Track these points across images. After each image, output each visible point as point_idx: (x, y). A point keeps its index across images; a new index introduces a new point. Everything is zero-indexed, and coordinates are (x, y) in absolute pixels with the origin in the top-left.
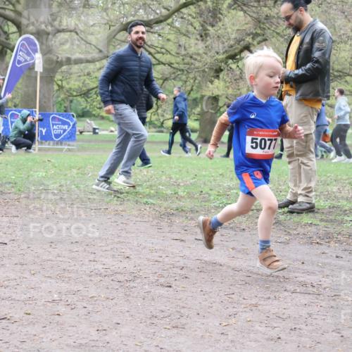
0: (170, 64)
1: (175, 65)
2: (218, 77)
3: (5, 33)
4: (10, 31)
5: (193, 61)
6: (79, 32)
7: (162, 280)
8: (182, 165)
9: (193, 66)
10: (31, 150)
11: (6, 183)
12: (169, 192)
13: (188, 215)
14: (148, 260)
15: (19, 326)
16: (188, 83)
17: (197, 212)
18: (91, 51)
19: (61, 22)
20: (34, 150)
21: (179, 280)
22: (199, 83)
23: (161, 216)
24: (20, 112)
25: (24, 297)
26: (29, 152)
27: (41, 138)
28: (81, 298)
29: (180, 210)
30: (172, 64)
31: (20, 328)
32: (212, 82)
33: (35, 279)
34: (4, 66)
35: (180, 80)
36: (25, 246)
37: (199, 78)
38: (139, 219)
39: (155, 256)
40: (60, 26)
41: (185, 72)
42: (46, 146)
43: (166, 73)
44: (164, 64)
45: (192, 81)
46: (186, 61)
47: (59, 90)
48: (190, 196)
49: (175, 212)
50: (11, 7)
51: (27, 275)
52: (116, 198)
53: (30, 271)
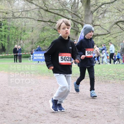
3: (78, 27)
4: (79, 27)
6: (101, 26)
11: (78, 74)
15: (82, 119)
19: (95, 23)
25: (84, 110)
28: (102, 111)
31: (83, 120)
33: (87, 104)
34: (77, 38)
36: (84, 94)
38: (120, 85)
40: (95, 24)
50: (80, 19)
52: (113, 78)
53: (85, 102)
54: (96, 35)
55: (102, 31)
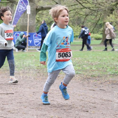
0: (89, 8)
1: (92, 9)
2: (112, 13)
5: (100, 6)
7: (84, 109)
8: (94, 55)
9: (100, 9)
10: (25, 51)
12: (88, 68)
13: (96, 78)
14: (78, 100)
16: (97, 17)
17: (101, 77)
18: (52, 4)
20: (26, 50)
21: (92, 109)
22: (103, 16)
23: (84, 79)
24: (20, 33)
26: (24, 52)
27: (29, 45)
29: (93, 76)
30: (90, 8)
32: (109, 16)
33: (26, 109)
35: (94, 15)
36: (22, 95)
37: (103, 14)
39: (81, 98)
41: (96, 11)
42: (31, 48)
43: (87, 12)
44: (86, 8)
45: (99, 16)
46: (97, 6)
47: (37, 22)
48: (98, 69)
49: (91, 77)
51: (23, 108)
53: (24, 106)
54: (40, 8)
55: (49, 3)
